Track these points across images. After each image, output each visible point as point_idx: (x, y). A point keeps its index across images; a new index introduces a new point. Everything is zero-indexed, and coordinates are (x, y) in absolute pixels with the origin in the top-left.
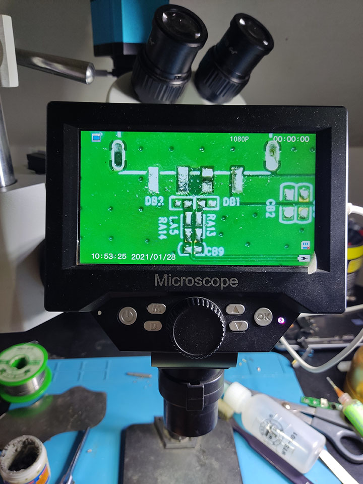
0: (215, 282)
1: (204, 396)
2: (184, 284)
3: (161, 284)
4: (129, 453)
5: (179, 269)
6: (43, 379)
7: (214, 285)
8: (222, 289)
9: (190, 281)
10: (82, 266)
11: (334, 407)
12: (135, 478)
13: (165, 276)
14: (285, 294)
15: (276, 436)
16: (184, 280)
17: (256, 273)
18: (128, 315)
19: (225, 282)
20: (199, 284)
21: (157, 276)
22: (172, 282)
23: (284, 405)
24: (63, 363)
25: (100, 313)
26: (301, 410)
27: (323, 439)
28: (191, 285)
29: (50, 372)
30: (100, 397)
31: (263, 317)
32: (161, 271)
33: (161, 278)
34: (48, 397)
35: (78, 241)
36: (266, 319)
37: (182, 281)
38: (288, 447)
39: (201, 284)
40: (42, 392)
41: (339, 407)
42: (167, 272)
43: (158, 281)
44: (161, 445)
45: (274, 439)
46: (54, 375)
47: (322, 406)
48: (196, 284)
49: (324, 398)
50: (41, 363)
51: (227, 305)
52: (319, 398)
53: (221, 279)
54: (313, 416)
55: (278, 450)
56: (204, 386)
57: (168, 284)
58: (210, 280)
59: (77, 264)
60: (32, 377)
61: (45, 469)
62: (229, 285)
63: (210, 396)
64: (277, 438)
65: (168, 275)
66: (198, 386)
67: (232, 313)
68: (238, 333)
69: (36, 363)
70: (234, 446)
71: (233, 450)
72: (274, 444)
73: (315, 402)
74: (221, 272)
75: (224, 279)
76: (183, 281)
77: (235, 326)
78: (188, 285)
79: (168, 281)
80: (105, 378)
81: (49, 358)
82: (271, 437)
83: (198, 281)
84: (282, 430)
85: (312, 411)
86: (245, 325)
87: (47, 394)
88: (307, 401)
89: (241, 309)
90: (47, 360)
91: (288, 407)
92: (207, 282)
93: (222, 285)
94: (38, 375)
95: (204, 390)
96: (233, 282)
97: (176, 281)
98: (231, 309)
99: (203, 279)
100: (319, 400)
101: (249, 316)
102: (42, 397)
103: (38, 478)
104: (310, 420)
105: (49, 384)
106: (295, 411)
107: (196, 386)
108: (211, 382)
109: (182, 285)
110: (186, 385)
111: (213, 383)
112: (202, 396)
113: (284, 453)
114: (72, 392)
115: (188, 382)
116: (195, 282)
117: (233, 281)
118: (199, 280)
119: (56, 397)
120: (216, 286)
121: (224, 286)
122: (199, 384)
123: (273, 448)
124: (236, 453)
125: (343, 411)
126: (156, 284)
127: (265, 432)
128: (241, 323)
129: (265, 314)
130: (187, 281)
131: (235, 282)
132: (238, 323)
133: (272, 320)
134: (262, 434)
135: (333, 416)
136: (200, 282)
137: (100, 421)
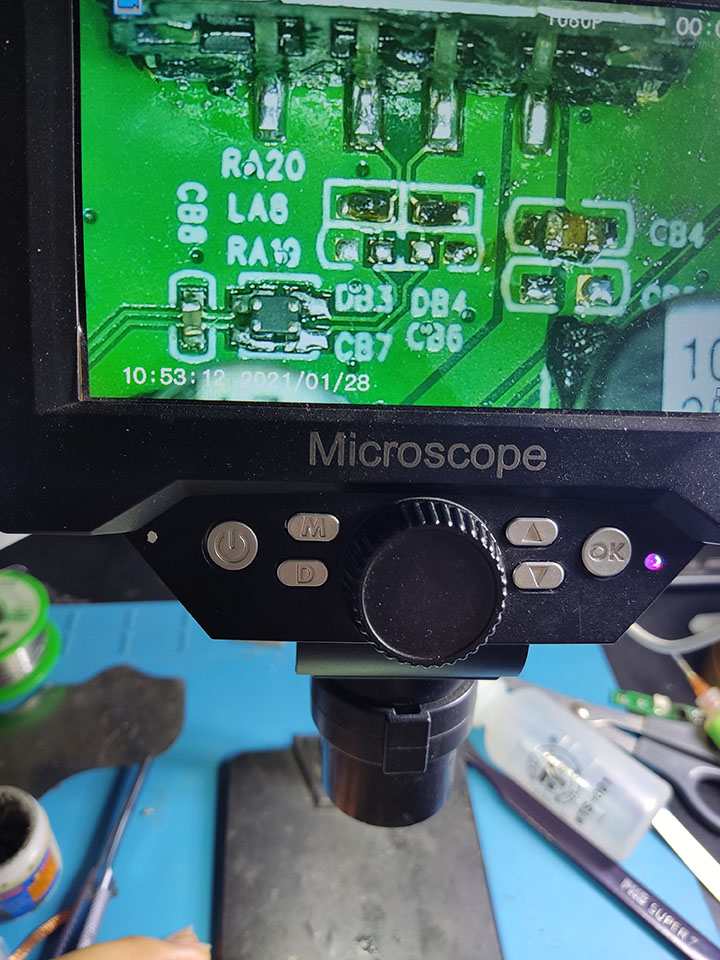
0: (483, 456)
1: (429, 738)
2: (394, 460)
3: (327, 461)
4: (238, 818)
5: (380, 417)
6: (42, 648)
7: (478, 466)
8: (500, 475)
9: (410, 454)
10: (97, 402)
11: (682, 716)
12: (251, 875)
13: (340, 438)
14: (674, 493)
15: (563, 783)
16: (394, 451)
17: (598, 432)
18: (234, 543)
19: (509, 457)
20: (434, 460)
21: (315, 438)
22: (358, 456)
23: (574, 709)
24: (85, 613)
25: (152, 537)
26: (611, 720)
27: (666, 791)
28: (412, 465)
29: (56, 632)
30: (169, 690)
31: (606, 554)
32: (328, 423)
33: (328, 442)
34: (55, 689)
35: (79, 329)
36: (612, 557)
37: (387, 454)
38: (590, 810)
39: (441, 463)
40: (40, 678)
41: (694, 713)
42: (346, 427)
43: (318, 452)
44: (308, 799)
45: (558, 790)
46: (65, 640)
47: (656, 711)
48: (427, 461)
49: (662, 694)
50: (33, 617)
51: (512, 520)
52: (652, 694)
53: (500, 447)
54: (638, 735)
55: (568, 814)
56: (432, 719)
57: (347, 459)
58: (467, 450)
59: (81, 398)
60: (16, 646)
61: (47, 859)
62: (522, 465)
63: (444, 738)
64: (566, 788)
65: (348, 435)
66: (415, 716)
67: (524, 541)
68: (535, 595)
69: (20, 616)
70: (469, 803)
71: (467, 809)
72: (557, 799)
73: (642, 703)
74: (501, 428)
75: (509, 447)
76: (390, 454)
77: (529, 575)
78: (405, 464)
79: (347, 453)
80: (181, 647)
81: (52, 601)
82: (551, 786)
83: (432, 454)
84: (578, 771)
85: (636, 723)
86: (556, 572)
87: (50, 684)
88: (625, 699)
89: (548, 529)
90: (47, 608)
91: (583, 713)
92: (460, 456)
93: (502, 466)
94: (29, 641)
95: (430, 726)
96: (533, 458)
97: (371, 454)
98: (521, 531)
99: (447, 448)
100: (648, 697)
101: (568, 550)
102: (40, 690)
103: (31, 880)
104: (630, 743)
105: (54, 660)
106: (599, 722)
107: (410, 716)
108: (447, 706)
109: (387, 464)
110: (386, 715)
111: (451, 708)
112: (426, 738)
113: (580, 820)
114: (107, 677)
115: (391, 707)
116: (424, 455)
117: (532, 453)
118: (435, 450)
119: (72, 690)
120: (484, 467)
121: (507, 468)
122: (417, 711)
123: (557, 808)
124: (472, 817)
125: (707, 725)
126: (313, 461)
127: (538, 772)
128: (547, 567)
129: (613, 544)
130: (401, 453)
131: (539, 458)
132: (538, 567)
133: (629, 560)
134: (532, 777)
135: (682, 734)
136: (437, 457)
137: (171, 742)
